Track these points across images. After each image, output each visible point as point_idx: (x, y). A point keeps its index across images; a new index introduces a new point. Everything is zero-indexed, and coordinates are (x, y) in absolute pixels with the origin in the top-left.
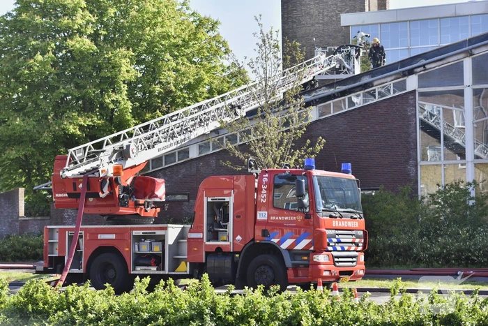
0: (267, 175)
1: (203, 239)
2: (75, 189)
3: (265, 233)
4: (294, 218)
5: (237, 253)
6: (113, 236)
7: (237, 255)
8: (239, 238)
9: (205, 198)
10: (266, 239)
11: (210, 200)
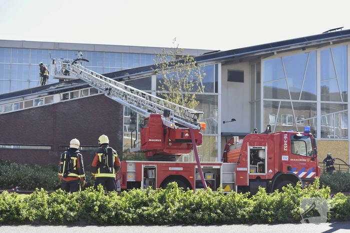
0: (286, 135)
1: (247, 171)
2: (182, 136)
3: (289, 168)
4: (305, 160)
5: (270, 180)
6: (181, 169)
7: (271, 181)
8: (271, 171)
9: (248, 147)
10: (290, 172)
11: (252, 148)
